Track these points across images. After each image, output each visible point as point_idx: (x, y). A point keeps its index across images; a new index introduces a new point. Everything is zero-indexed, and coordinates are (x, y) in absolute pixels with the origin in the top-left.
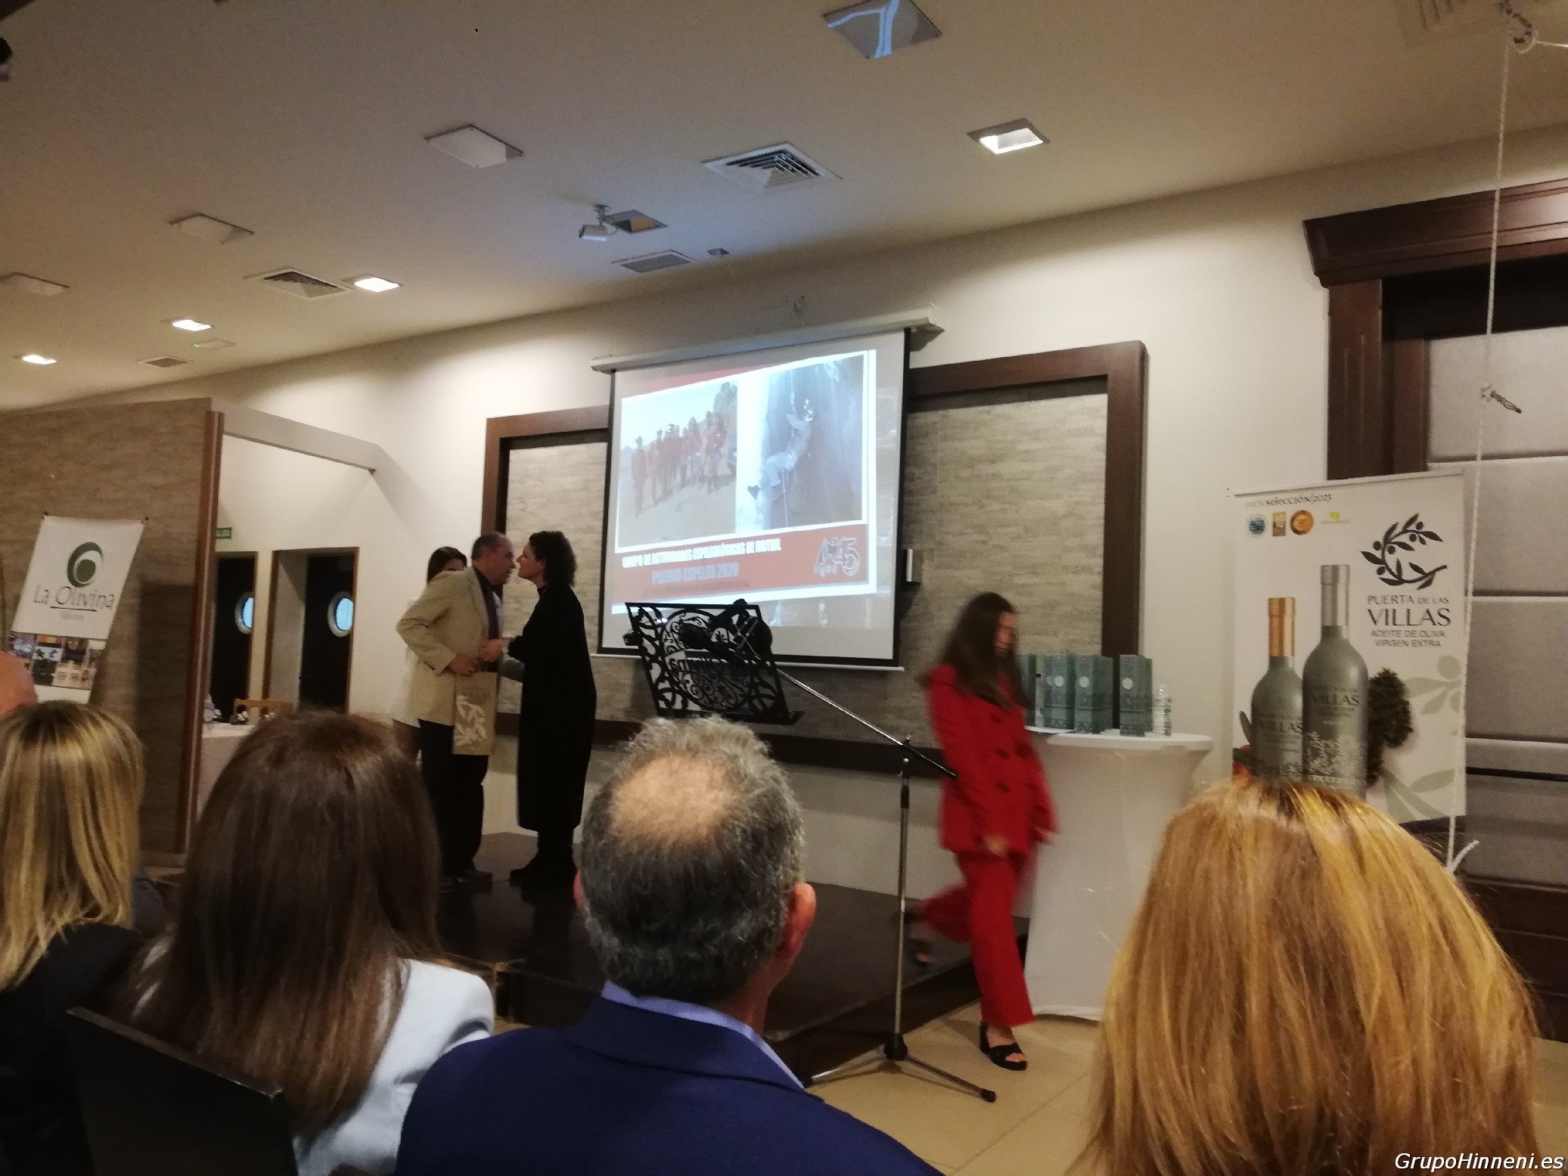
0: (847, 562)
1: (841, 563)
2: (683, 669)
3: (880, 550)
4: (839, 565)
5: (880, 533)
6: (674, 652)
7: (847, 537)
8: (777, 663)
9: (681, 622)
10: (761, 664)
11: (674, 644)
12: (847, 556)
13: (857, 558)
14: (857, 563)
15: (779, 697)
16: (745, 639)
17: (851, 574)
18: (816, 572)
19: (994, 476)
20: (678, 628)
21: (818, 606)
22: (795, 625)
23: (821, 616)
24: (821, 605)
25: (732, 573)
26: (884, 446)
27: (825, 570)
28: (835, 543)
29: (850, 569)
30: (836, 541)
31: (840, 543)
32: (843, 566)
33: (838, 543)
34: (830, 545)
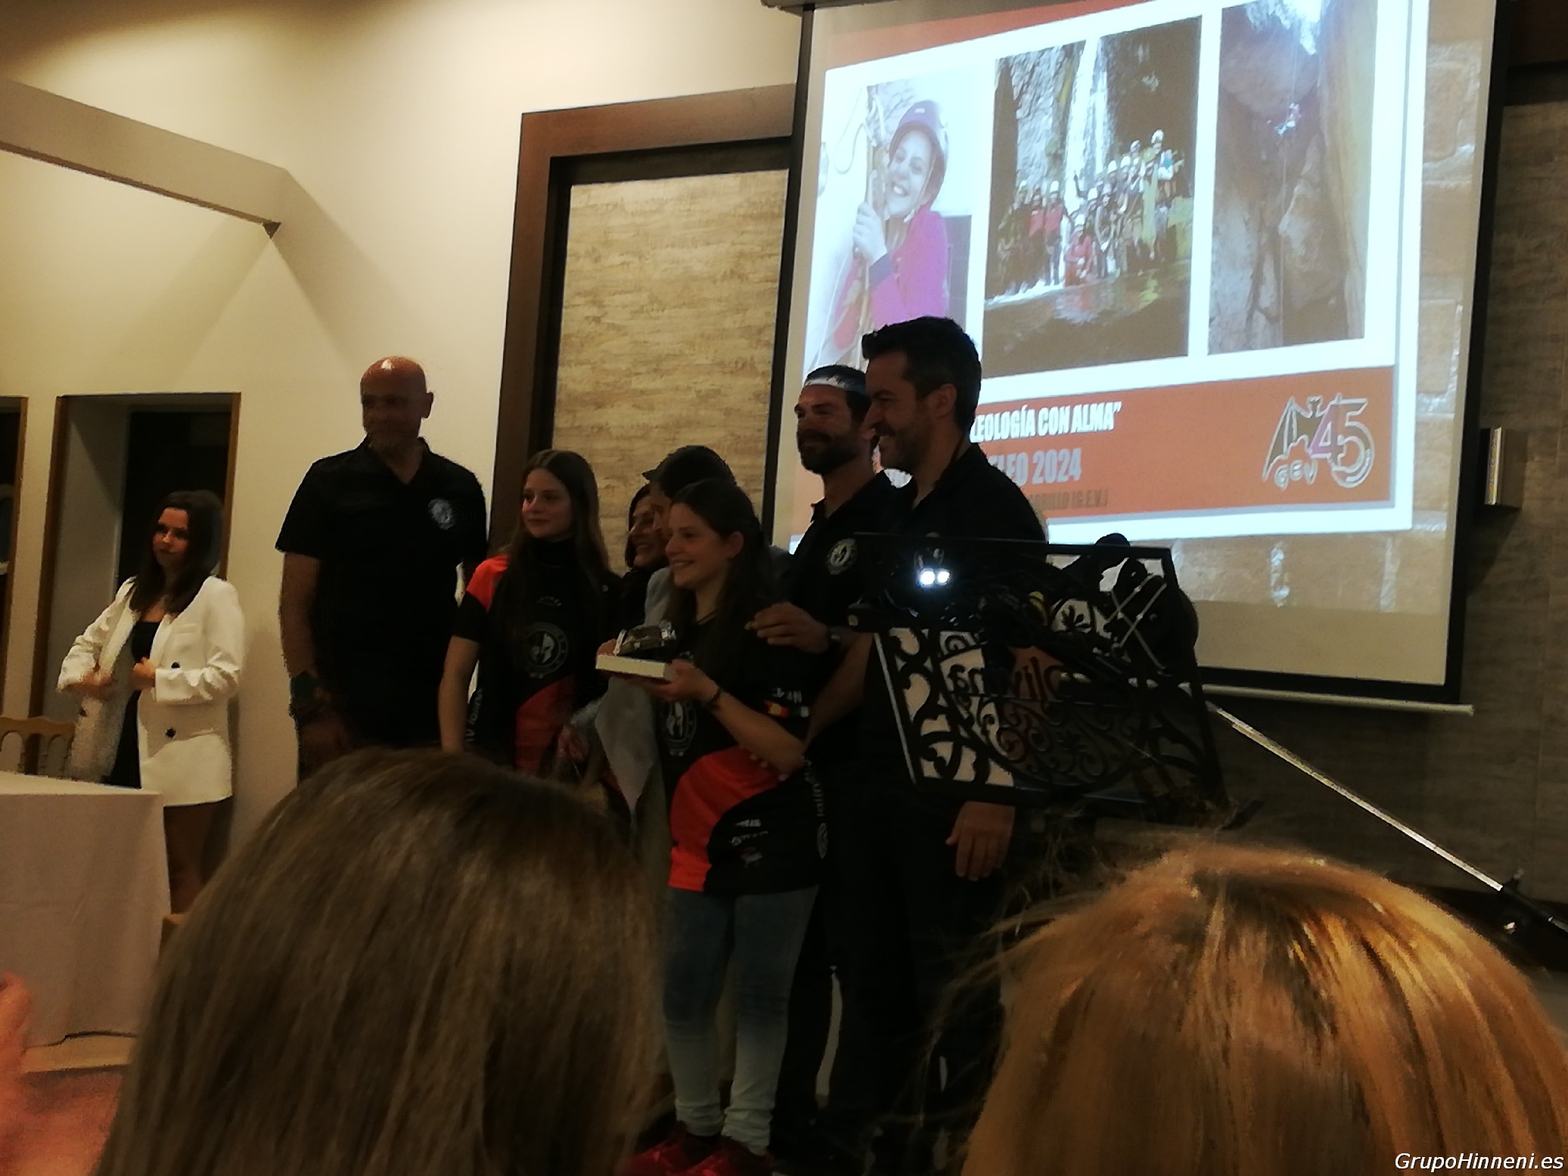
0: (1340, 456)
1: (1328, 456)
2: (981, 691)
3: (1422, 427)
4: (1322, 462)
5: (1422, 389)
6: (963, 651)
7: (1345, 398)
8: (1206, 687)
10: (1169, 689)
12: (1341, 440)
13: (1367, 446)
14: (1366, 458)
16: (1133, 627)
17: (1351, 482)
18: (1266, 475)
21: (1269, 556)
22: (1212, 598)
23: (1275, 577)
24: (1276, 554)
25: (1067, 472)
26: (1443, 184)
27: (1288, 472)
28: (1315, 411)
29: (1349, 470)
30: (1319, 406)
31: (1326, 411)
32: (1333, 465)
33: (1322, 409)
34: (1303, 413)
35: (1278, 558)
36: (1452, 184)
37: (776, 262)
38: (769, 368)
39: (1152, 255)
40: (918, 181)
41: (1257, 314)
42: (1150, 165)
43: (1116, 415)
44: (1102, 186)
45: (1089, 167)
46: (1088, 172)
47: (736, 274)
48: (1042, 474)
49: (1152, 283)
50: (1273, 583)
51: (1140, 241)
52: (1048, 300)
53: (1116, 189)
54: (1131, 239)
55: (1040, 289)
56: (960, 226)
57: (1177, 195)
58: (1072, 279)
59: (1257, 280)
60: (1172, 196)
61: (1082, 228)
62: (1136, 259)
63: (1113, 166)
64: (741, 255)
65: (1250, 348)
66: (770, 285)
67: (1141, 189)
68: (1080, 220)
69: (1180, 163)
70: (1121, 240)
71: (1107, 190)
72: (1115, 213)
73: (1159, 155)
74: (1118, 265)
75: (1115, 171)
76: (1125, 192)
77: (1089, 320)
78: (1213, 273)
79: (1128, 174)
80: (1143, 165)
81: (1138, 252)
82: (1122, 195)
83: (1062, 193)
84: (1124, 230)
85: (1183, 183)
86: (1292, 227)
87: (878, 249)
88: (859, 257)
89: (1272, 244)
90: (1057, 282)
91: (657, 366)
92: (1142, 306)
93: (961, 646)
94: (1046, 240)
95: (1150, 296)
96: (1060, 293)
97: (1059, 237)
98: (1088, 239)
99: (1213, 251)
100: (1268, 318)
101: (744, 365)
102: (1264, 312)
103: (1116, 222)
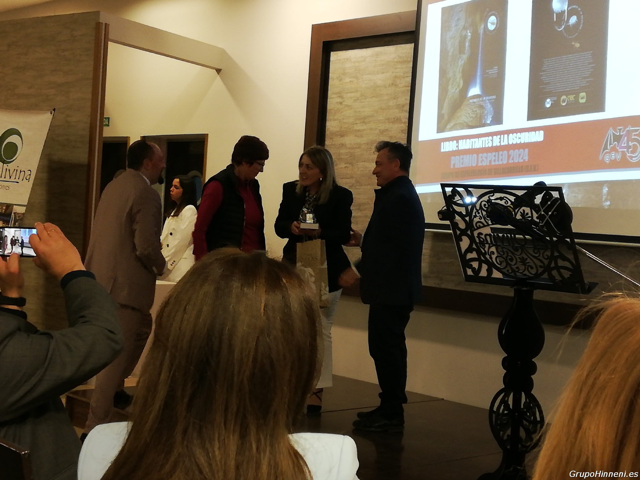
0: (630, 150)
1: (625, 150)
2: (489, 242)
4: (623, 152)
6: (482, 227)
7: (632, 127)
8: (576, 240)
9: (489, 201)
10: (561, 240)
11: (483, 220)
12: (631, 144)
15: (577, 270)
16: (547, 217)
17: (635, 160)
18: (601, 158)
20: (487, 206)
21: (602, 189)
22: (579, 206)
23: (604, 197)
24: (605, 189)
25: (522, 158)
27: (610, 157)
28: (620, 132)
29: (633, 155)
31: (625, 132)
32: (627, 153)
33: (623, 131)
34: (616, 133)
37: (409, 79)
38: (407, 120)
43: (543, 135)
47: (394, 84)
48: (513, 159)
50: (603, 200)
64: (396, 77)
66: (407, 88)
91: (364, 120)
93: (481, 225)
101: (397, 119)
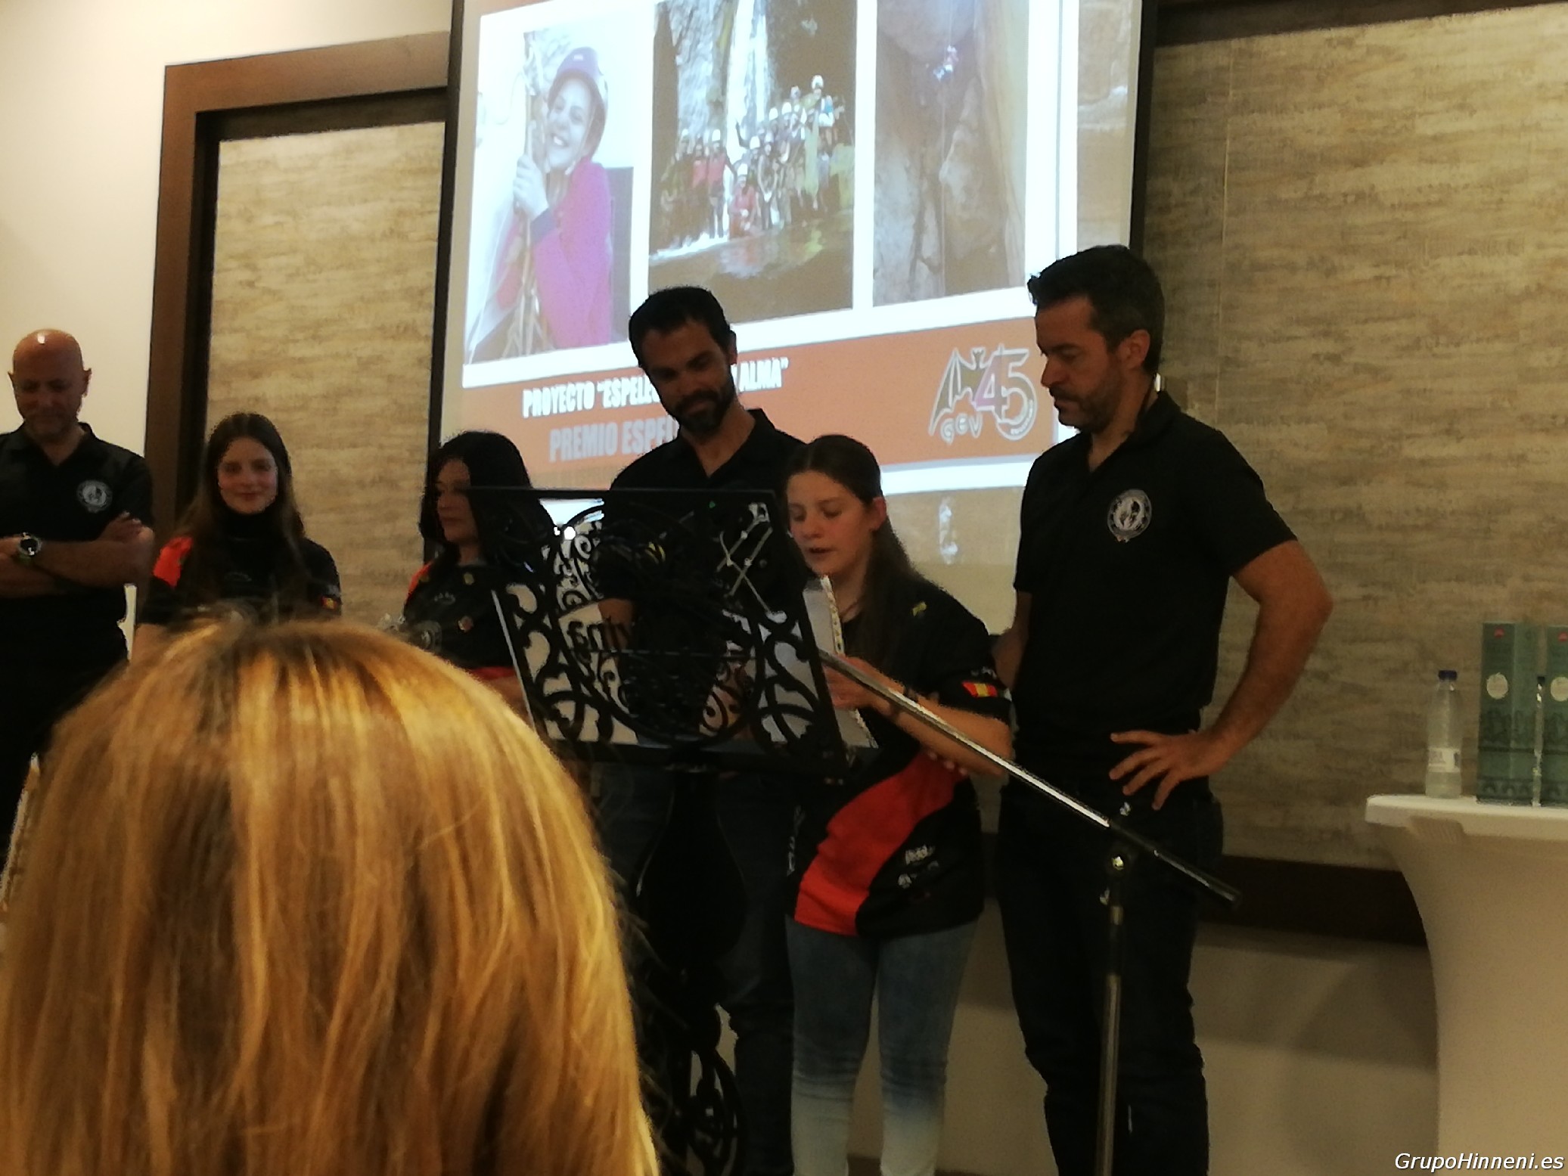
0: (1004, 408)
1: (992, 408)
2: (600, 647)
4: (987, 415)
6: (580, 606)
7: (1008, 347)
10: (781, 633)
11: (580, 587)
12: (1005, 392)
13: (1030, 397)
14: (1029, 410)
15: (823, 714)
16: (742, 575)
17: (1015, 435)
18: (932, 430)
19: (1360, 196)
20: (589, 548)
21: (937, 512)
23: (943, 534)
24: (944, 510)
26: (1098, 127)
27: (954, 427)
28: (978, 362)
29: (1012, 422)
30: (982, 357)
31: (989, 362)
32: (997, 417)
33: (986, 359)
34: (968, 365)
35: (945, 514)
36: (1107, 127)
37: (435, 219)
38: (430, 332)
39: (815, 206)
40: (578, 132)
41: (920, 264)
42: (811, 112)
43: (783, 371)
44: (764, 135)
45: (751, 115)
46: (750, 120)
47: (394, 233)
49: (816, 234)
50: (941, 541)
51: (804, 192)
52: (713, 254)
53: (778, 137)
54: (794, 190)
55: (705, 242)
56: (623, 178)
57: (839, 141)
58: (736, 231)
59: (919, 229)
60: (834, 143)
61: (745, 179)
62: (800, 209)
63: (774, 113)
64: (401, 213)
65: (913, 299)
66: (428, 243)
67: (803, 137)
68: (743, 170)
69: (841, 109)
70: (784, 190)
71: (769, 138)
72: (778, 162)
73: (819, 102)
74: (782, 216)
75: (777, 119)
76: (786, 141)
77: (754, 274)
78: (876, 223)
79: (789, 121)
80: (804, 110)
81: (802, 203)
82: (784, 143)
83: (724, 142)
84: (787, 179)
85: (844, 130)
86: (952, 173)
87: (539, 203)
88: (519, 212)
89: (933, 192)
90: (721, 234)
91: (316, 332)
92: (806, 258)
93: (578, 600)
94: (709, 192)
95: (814, 247)
96: (724, 246)
97: (721, 188)
98: (751, 189)
99: (876, 200)
100: (931, 267)
101: (406, 329)
102: (927, 261)
103: (778, 172)
